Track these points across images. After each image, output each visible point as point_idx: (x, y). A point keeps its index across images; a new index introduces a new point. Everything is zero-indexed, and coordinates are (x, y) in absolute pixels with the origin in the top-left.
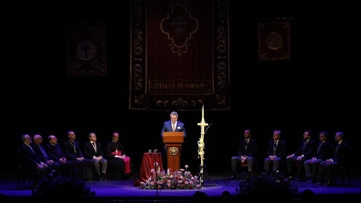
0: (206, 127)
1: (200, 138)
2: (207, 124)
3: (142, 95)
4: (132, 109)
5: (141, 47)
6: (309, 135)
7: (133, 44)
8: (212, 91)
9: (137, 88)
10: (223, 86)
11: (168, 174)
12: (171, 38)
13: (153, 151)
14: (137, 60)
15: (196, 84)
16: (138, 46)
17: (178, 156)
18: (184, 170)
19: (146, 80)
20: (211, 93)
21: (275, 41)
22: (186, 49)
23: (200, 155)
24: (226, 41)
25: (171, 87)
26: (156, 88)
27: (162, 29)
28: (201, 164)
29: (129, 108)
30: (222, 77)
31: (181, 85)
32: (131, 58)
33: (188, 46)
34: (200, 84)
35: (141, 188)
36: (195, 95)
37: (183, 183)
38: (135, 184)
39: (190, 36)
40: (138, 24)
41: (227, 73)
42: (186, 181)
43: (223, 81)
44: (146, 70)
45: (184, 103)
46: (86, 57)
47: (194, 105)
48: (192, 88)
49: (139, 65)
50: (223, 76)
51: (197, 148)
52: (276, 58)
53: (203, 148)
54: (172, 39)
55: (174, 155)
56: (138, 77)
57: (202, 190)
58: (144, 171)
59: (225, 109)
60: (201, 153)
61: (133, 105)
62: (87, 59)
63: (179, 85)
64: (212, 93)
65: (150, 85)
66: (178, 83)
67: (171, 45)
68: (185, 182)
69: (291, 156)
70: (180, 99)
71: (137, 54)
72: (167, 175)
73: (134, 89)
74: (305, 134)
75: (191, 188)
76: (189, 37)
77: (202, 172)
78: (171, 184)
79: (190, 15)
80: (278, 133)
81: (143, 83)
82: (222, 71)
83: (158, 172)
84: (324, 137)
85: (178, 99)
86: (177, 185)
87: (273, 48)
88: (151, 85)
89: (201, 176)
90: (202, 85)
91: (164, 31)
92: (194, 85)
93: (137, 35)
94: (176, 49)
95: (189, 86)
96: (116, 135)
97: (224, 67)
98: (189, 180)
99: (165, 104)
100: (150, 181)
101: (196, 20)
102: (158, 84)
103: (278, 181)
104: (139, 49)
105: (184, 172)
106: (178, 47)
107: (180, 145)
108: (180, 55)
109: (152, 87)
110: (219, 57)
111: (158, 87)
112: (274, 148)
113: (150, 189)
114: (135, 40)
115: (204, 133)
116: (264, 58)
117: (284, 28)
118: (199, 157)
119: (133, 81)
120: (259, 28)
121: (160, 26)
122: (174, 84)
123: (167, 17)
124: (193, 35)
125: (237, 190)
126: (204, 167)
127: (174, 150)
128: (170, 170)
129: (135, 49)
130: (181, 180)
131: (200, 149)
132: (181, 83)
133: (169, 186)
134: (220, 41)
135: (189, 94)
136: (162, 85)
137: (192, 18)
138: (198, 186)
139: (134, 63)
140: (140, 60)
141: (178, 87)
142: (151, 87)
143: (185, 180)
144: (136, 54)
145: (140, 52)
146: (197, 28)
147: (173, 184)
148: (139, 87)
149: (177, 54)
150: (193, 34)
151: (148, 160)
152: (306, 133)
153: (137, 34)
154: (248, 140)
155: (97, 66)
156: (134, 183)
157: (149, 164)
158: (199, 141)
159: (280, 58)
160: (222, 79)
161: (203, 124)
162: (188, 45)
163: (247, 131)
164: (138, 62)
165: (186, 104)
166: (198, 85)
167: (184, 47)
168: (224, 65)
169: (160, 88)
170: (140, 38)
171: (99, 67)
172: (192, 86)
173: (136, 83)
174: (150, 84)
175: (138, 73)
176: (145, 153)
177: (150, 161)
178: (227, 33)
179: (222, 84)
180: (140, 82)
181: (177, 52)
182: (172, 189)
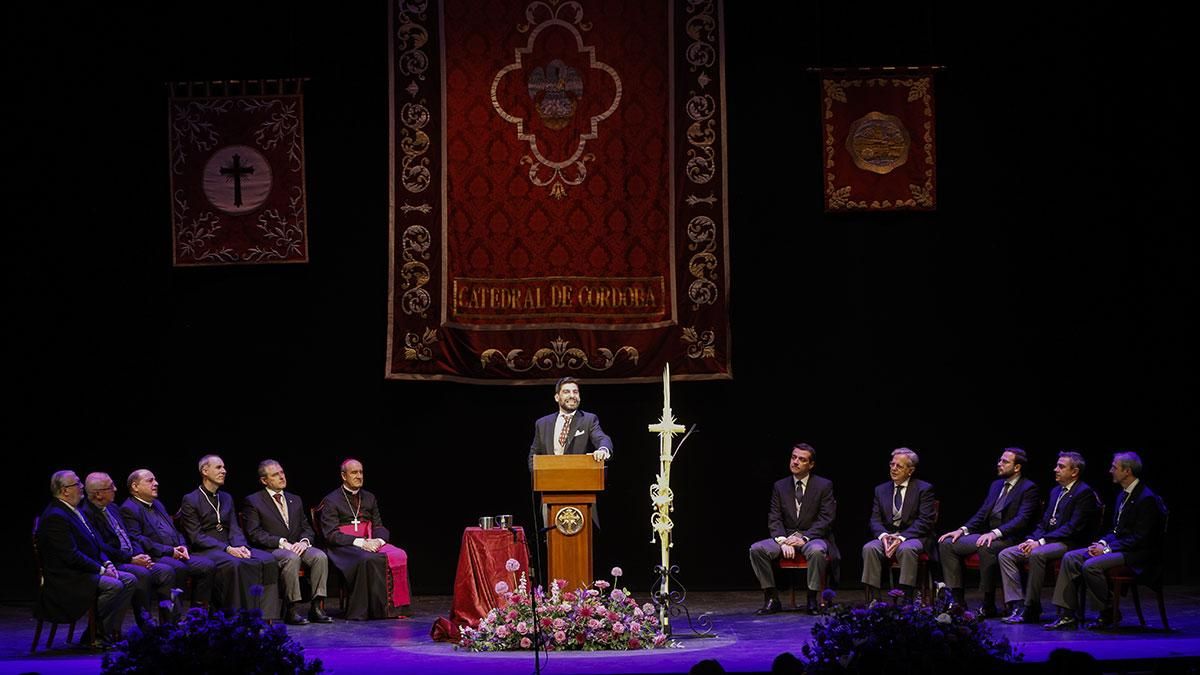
0: (676, 439)
1: (657, 476)
2: (682, 428)
3: (431, 329)
4: (397, 376)
5: (424, 165)
6: (1016, 462)
7: (400, 154)
8: (668, 316)
9: (412, 307)
10: (705, 299)
11: (555, 598)
12: (530, 133)
13: (496, 523)
14: (412, 211)
15: (614, 291)
16: (416, 162)
17: (586, 536)
18: (608, 584)
19: (444, 279)
20: (666, 324)
21: (880, 143)
22: (579, 172)
23: (657, 532)
24: (717, 146)
25: (529, 303)
26: (477, 307)
27: (496, 104)
28: (661, 564)
29: (388, 374)
30: (701, 266)
31: (564, 295)
32: (392, 203)
33: (586, 164)
34: (628, 293)
35: (461, 646)
36: (613, 327)
37: (608, 629)
38: (438, 634)
39: (594, 129)
40: (413, 88)
41: (719, 254)
42: (618, 623)
43: (706, 280)
44: (445, 244)
45: (572, 356)
46: (238, 202)
47: (609, 364)
48: (602, 304)
49: (419, 227)
50: (706, 263)
51: (647, 509)
52: (886, 204)
53: (670, 507)
54: (532, 138)
55: (570, 532)
56: (417, 269)
57: (672, 651)
58: (467, 589)
59: (716, 376)
60: (663, 526)
61: (401, 364)
62: (242, 208)
63: (557, 292)
64: (669, 321)
65: (458, 295)
66: (553, 289)
67: (530, 160)
68: (615, 625)
69: (956, 534)
70: (560, 343)
71: (413, 188)
72: (551, 602)
73: (404, 309)
74: (1003, 457)
75: (634, 646)
76: (590, 132)
77: (665, 589)
78: (566, 634)
79: (593, 55)
80: (909, 457)
81: (433, 287)
82: (702, 246)
83: (521, 591)
84: (1072, 468)
85: (554, 344)
86: (585, 634)
87: (874, 169)
88: (460, 296)
89: (663, 602)
90: (635, 294)
91: (505, 110)
92: (608, 293)
93: (411, 126)
94: (544, 173)
95: (590, 298)
96: (354, 465)
97: (710, 235)
98: (625, 618)
99: (509, 360)
100: (495, 624)
101: (615, 73)
102: (483, 291)
103: (944, 618)
104: (419, 174)
105: (608, 591)
106: (550, 164)
107: (592, 500)
108: (558, 191)
109: (464, 303)
110: (693, 200)
111: (483, 301)
112: (894, 508)
113: (495, 650)
114: (406, 143)
115: (671, 458)
116: (846, 202)
117: (910, 99)
118: (654, 541)
119: (399, 280)
120: (826, 100)
121: (490, 94)
122: (538, 290)
123: (514, 62)
124: (601, 124)
125: (806, 650)
126: (672, 574)
127: (570, 517)
128: (559, 585)
129: (407, 174)
130: (598, 617)
131: (658, 511)
132: (564, 288)
133: (559, 640)
134: (696, 144)
135: (592, 327)
136: (500, 297)
137: (599, 65)
138: (657, 638)
139: (403, 221)
140: (425, 209)
141: (554, 303)
142: (461, 303)
143: (613, 618)
144: (410, 189)
145: (423, 183)
146: (617, 99)
147: (573, 631)
148: (421, 303)
149: (548, 189)
150: (603, 121)
151: (482, 552)
152: (1009, 456)
153: (413, 122)
154: (805, 481)
155: (275, 232)
156: (434, 630)
157: (484, 565)
158: (653, 486)
159: (899, 202)
160: (701, 273)
161: (667, 427)
162: (586, 159)
163: (799, 452)
164: (416, 218)
165: (580, 360)
166: (621, 295)
167: (574, 165)
168: (711, 226)
169: (492, 305)
170: (423, 138)
171: (281, 236)
172: (600, 298)
173: (410, 287)
174: (458, 291)
175: (417, 256)
176: (468, 529)
177: (488, 554)
178: (717, 117)
179: (705, 292)
180: (424, 287)
181: (550, 182)
182: (569, 648)
